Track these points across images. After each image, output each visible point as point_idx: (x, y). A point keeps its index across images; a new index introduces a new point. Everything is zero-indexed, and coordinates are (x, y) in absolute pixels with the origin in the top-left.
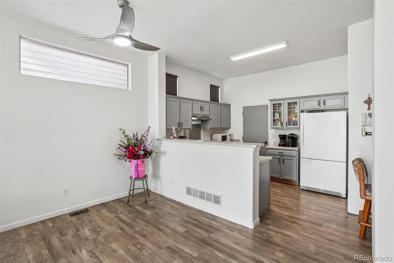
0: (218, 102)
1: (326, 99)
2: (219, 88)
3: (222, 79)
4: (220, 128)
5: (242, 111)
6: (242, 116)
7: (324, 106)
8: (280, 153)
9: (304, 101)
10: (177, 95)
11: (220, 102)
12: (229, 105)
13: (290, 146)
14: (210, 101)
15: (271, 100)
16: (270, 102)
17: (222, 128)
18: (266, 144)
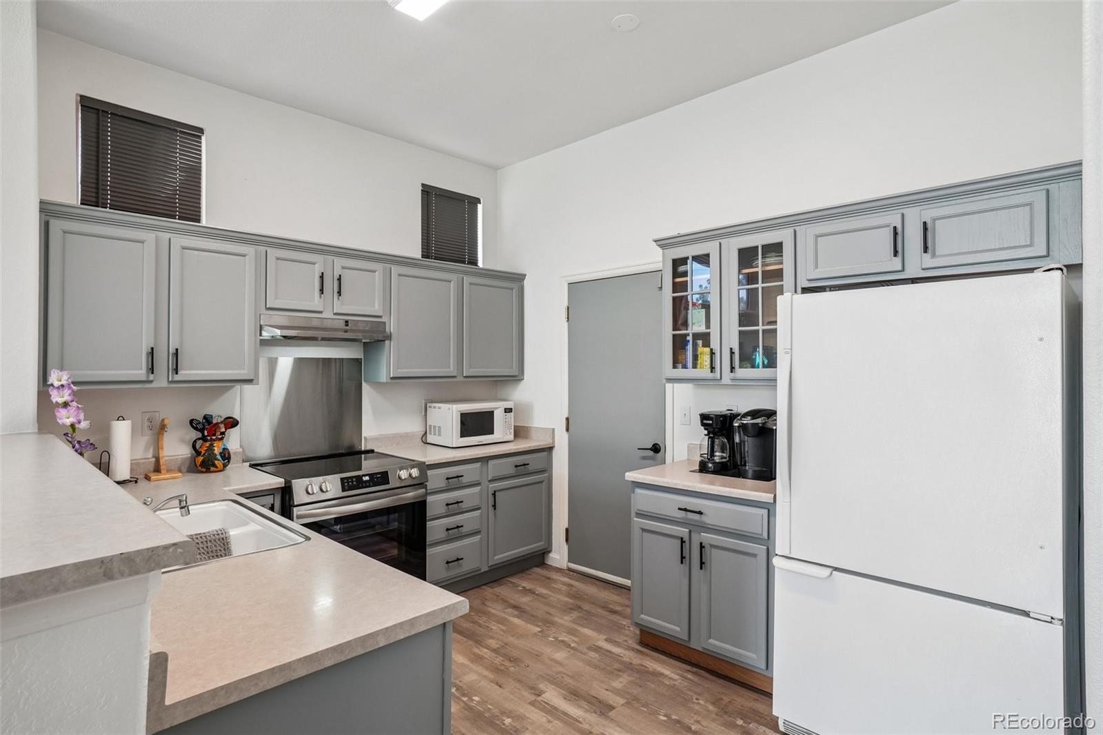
0: (474, 262)
1: (934, 220)
2: (480, 207)
3: (495, 169)
4: (460, 379)
5: (566, 304)
6: (566, 324)
7: (927, 256)
8: (685, 510)
9: (817, 236)
10: (199, 221)
11: (480, 264)
12: (519, 279)
13: (750, 473)
14: (419, 256)
15: (663, 243)
16: (660, 250)
17: (466, 377)
18: (659, 455)
